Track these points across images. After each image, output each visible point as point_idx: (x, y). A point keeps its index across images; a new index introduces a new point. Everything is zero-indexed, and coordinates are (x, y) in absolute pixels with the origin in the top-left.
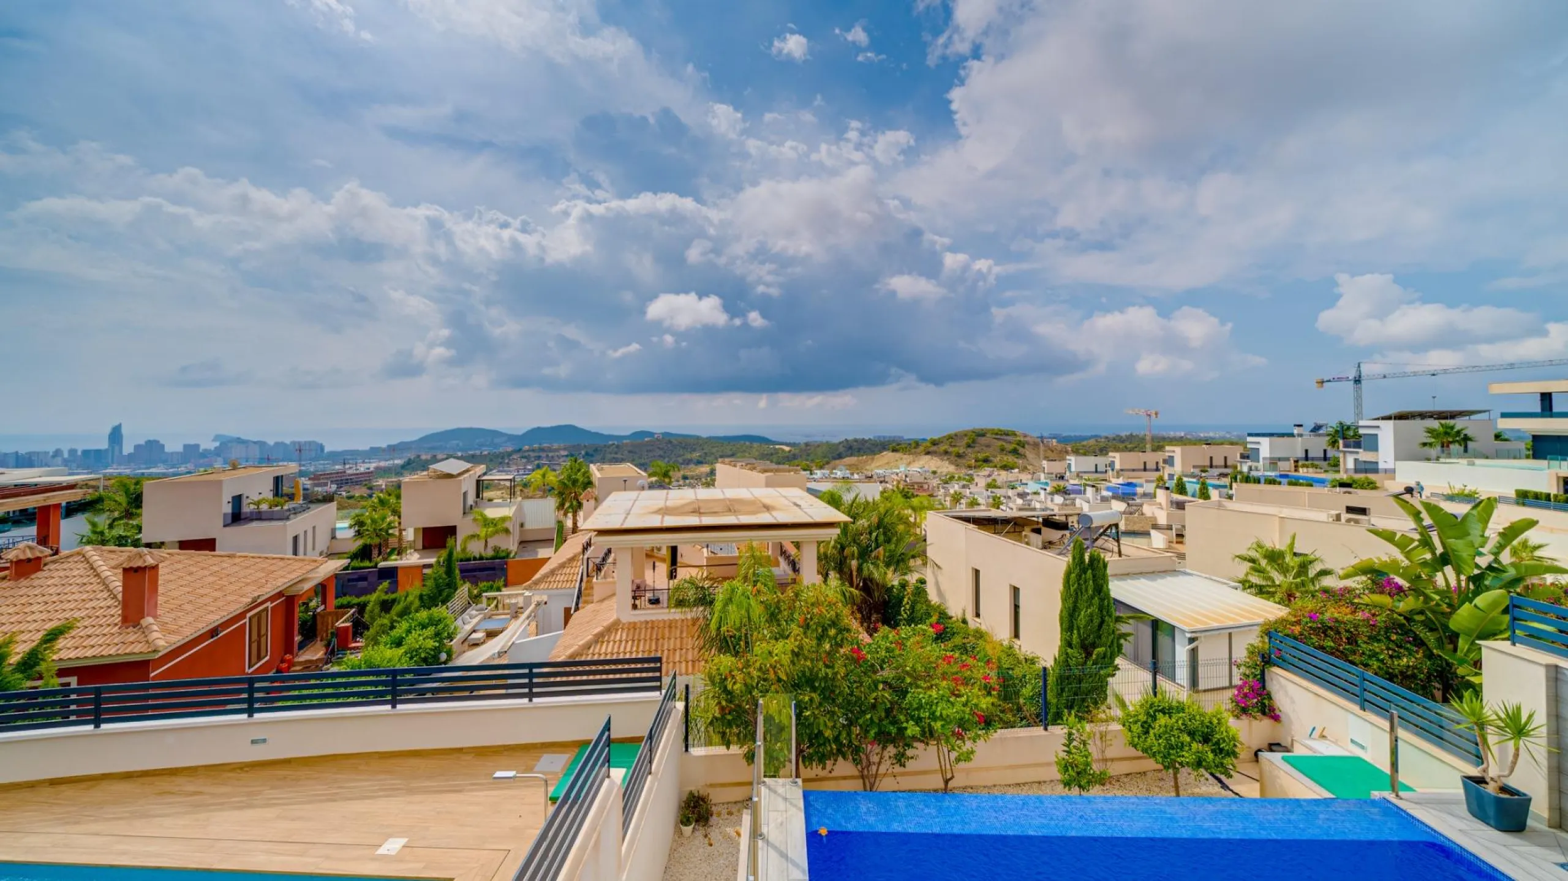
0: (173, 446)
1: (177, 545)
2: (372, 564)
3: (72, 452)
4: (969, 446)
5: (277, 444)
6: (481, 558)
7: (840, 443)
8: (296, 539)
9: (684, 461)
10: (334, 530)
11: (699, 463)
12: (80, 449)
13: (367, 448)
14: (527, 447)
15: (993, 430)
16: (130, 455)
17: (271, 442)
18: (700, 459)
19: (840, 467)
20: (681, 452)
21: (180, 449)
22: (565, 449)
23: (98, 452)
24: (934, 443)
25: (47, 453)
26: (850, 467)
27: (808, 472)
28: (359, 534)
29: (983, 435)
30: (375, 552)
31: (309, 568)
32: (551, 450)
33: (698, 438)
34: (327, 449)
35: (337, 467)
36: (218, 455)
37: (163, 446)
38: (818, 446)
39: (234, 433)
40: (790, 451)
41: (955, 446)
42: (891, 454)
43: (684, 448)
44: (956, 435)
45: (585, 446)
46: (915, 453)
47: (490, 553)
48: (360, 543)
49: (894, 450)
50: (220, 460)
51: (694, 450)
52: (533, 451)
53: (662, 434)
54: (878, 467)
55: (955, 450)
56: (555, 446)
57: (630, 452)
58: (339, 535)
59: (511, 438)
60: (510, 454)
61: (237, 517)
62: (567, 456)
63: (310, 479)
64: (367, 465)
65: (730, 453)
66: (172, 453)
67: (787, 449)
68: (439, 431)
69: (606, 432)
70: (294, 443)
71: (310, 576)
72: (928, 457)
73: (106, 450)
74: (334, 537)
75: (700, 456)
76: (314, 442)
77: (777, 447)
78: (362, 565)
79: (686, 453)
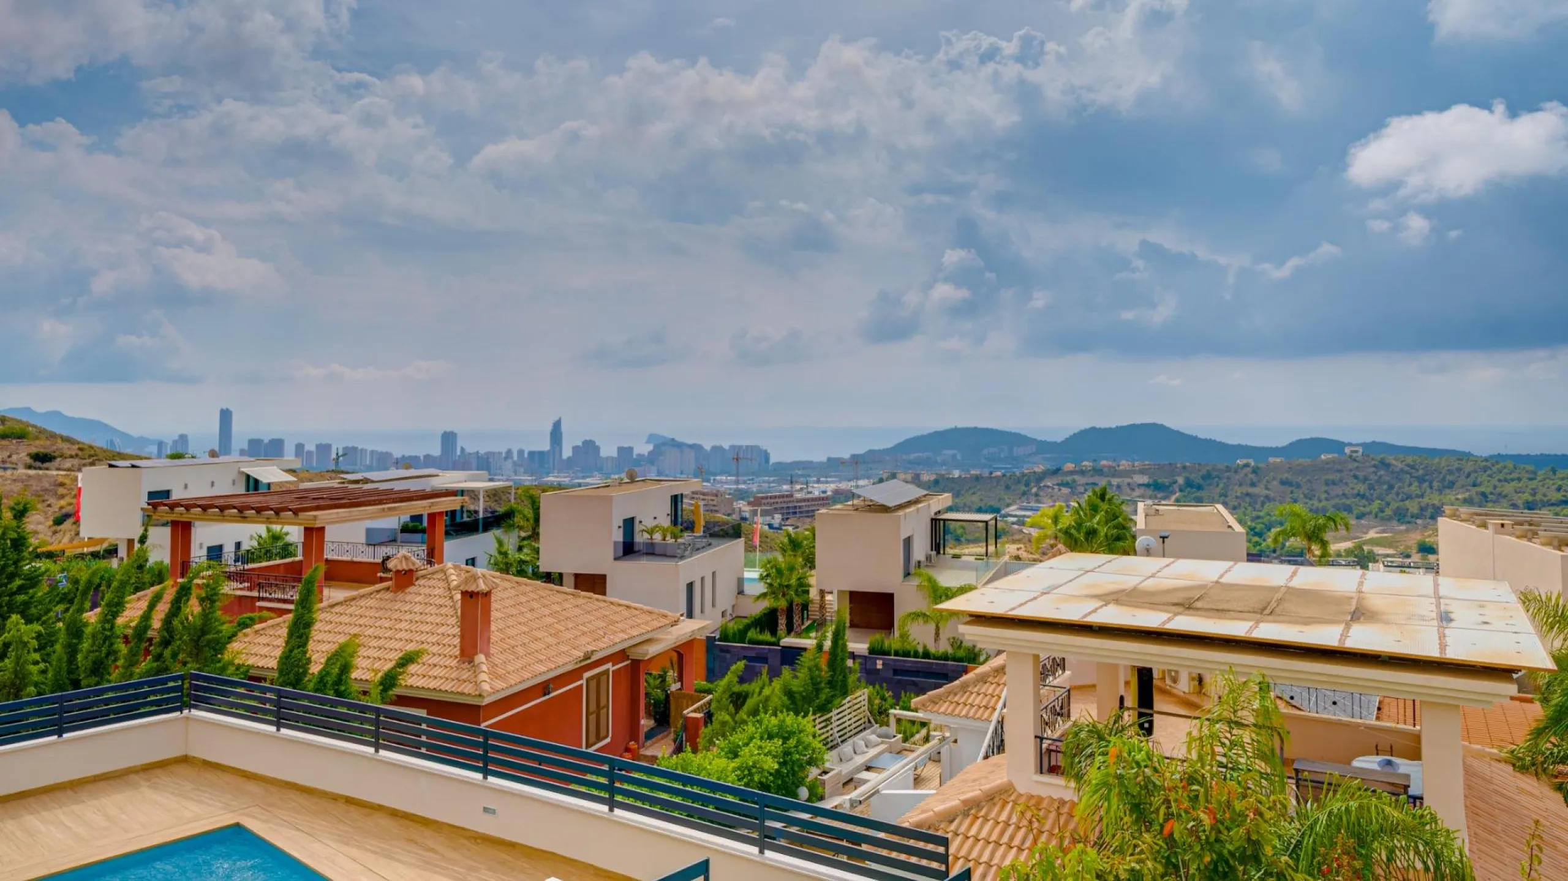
0: (608, 450)
1: (572, 579)
2: (773, 640)
3: (521, 452)
5: (715, 449)
6: (927, 655)
8: (690, 586)
9: (1423, 509)
10: (741, 581)
12: (528, 448)
13: (823, 459)
14: (1069, 466)
16: (569, 458)
17: (708, 447)
20: (1414, 488)
21: (615, 454)
22: (1142, 472)
23: (541, 453)
25: (500, 453)
28: (773, 592)
30: (782, 622)
31: (656, 624)
32: (1115, 473)
34: (773, 459)
35: (785, 487)
36: (652, 463)
37: (597, 449)
39: (669, 435)
43: (1421, 480)
45: (1184, 468)
47: (944, 647)
48: (766, 604)
50: (654, 469)
51: (1451, 485)
52: (1082, 473)
53: (1364, 445)
56: (1124, 464)
57: (1283, 483)
58: (748, 589)
59: (1044, 447)
60: (1040, 478)
61: (628, 549)
62: (1148, 486)
63: (750, 503)
64: (823, 487)
66: (607, 458)
68: (925, 433)
69: (1232, 441)
70: (733, 447)
71: (659, 636)
73: (548, 452)
74: (741, 592)
76: (757, 447)
78: (761, 637)
79: (1428, 490)
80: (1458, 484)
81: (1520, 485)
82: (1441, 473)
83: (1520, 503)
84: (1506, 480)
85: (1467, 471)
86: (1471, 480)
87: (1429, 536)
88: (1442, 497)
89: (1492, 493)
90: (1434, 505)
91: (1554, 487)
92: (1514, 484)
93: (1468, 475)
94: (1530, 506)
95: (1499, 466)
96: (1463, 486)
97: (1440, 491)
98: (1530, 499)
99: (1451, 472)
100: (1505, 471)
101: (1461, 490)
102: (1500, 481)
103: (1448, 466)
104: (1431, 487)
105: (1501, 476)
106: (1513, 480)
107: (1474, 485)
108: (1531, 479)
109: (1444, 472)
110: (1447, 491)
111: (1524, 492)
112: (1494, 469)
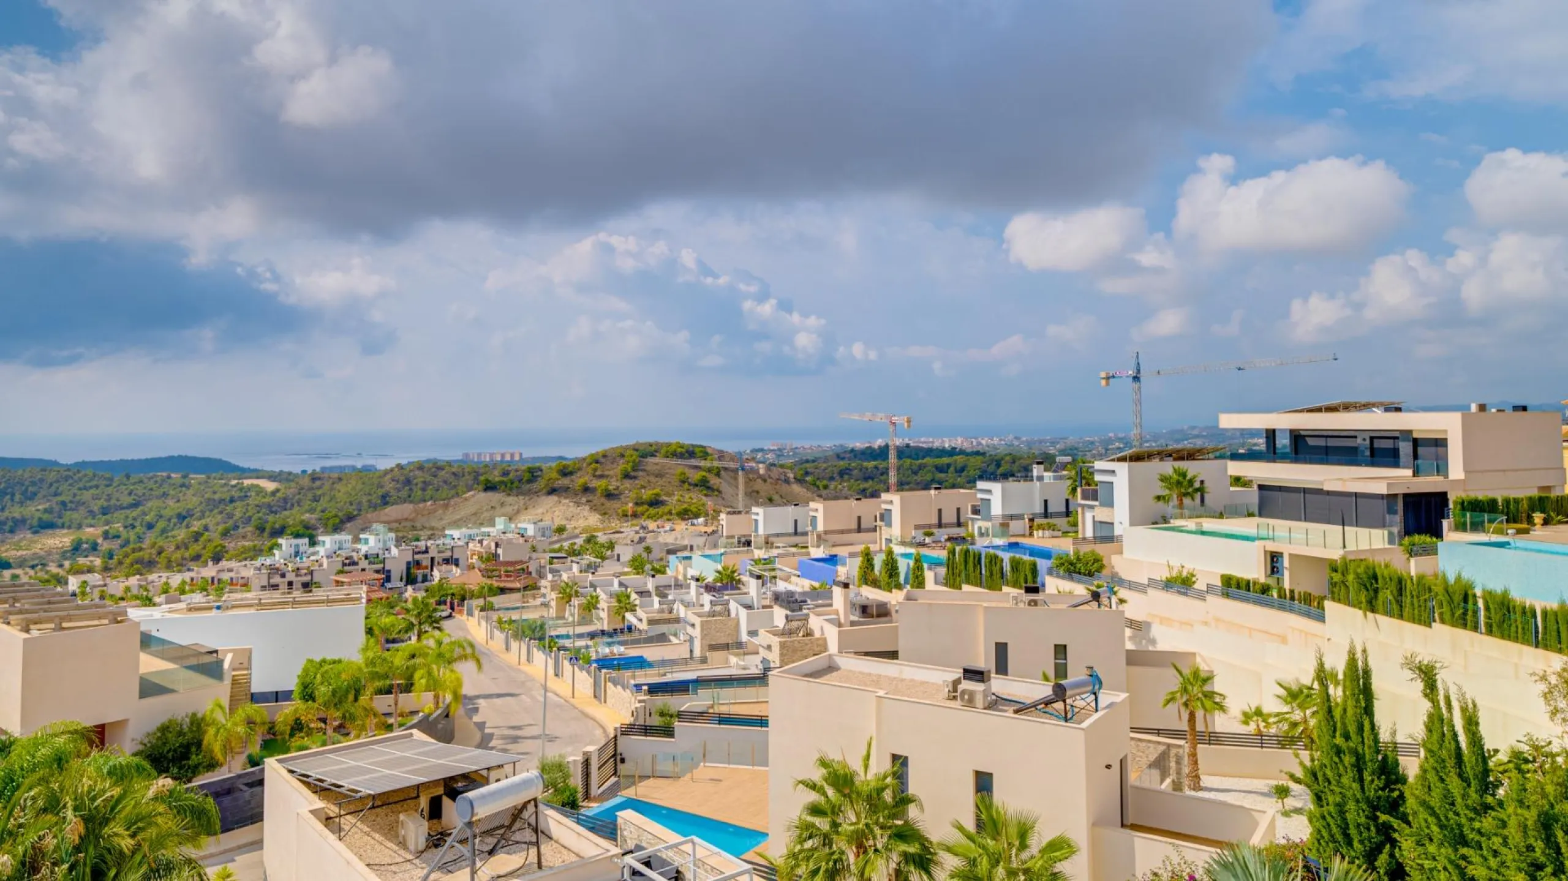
4: (627, 476)
7: (386, 472)
11: (45, 526)
15: (669, 445)
18: (46, 517)
19: (375, 526)
24: (565, 472)
26: (394, 525)
27: (306, 540)
29: (653, 455)
33: (46, 466)
38: (340, 479)
40: (274, 493)
41: (601, 476)
42: (482, 495)
44: (604, 456)
46: (529, 493)
49: (490, 487)
51: (32, 497)
54: (456, 524)
55: (602, 483)
65: (127, 500)
67: (270, 486)
72: (554, 498)
75: (46, 511)
77: (247, 482)
79: (9, 504)
80: (40, 495)
81: (97, 492)
82: (23, 485)
83: (95, 509)
84: (85, 488)
85: (49, 481)
86: (53, 489)
87: (6, 551)
88: (22, 509)
89: (71, 502)
90: (13, 518)
91: (126, 492)
92: (92, 491)
93: (51, 485)
94: (105, 511)
95: (80, 475)
96: (44, 496)
97: (21, 503)
98: (105, 504)
99: (33, 484)
100: (86, 479)
101: (42, 501)
102: (80, 489)
103: (31, 477)
104: (12, 500)
105: (81, 485)
106: (91, 487)
107: (56, 495)
108: (108, 486)
109: (27, 483)
110: (28, 502)
111: (100, 499)
112: (76, 478)
